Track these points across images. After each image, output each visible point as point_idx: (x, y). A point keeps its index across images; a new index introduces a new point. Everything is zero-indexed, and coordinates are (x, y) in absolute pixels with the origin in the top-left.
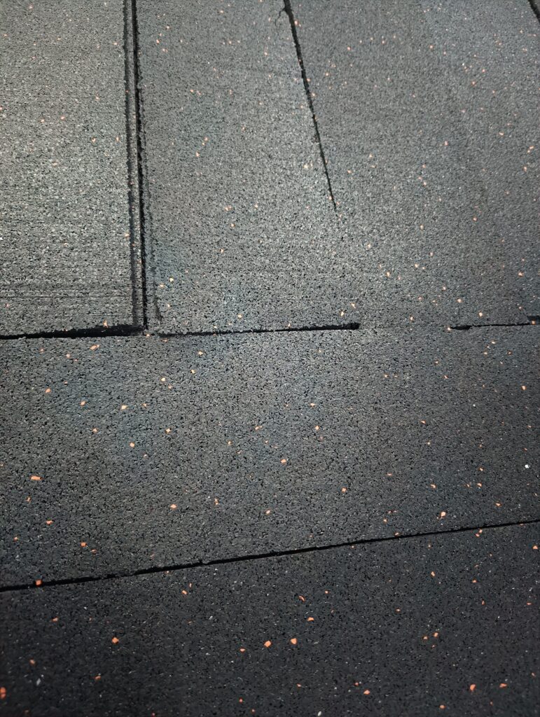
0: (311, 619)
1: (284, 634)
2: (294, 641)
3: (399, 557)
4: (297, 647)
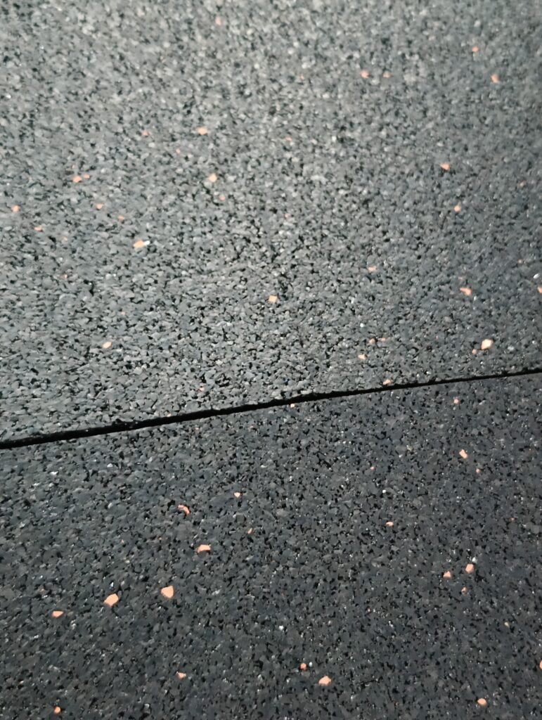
0: (204, 548)
1: (146, 579)
2: (168, 592)
3: (391, 422)
4: (174, 602)
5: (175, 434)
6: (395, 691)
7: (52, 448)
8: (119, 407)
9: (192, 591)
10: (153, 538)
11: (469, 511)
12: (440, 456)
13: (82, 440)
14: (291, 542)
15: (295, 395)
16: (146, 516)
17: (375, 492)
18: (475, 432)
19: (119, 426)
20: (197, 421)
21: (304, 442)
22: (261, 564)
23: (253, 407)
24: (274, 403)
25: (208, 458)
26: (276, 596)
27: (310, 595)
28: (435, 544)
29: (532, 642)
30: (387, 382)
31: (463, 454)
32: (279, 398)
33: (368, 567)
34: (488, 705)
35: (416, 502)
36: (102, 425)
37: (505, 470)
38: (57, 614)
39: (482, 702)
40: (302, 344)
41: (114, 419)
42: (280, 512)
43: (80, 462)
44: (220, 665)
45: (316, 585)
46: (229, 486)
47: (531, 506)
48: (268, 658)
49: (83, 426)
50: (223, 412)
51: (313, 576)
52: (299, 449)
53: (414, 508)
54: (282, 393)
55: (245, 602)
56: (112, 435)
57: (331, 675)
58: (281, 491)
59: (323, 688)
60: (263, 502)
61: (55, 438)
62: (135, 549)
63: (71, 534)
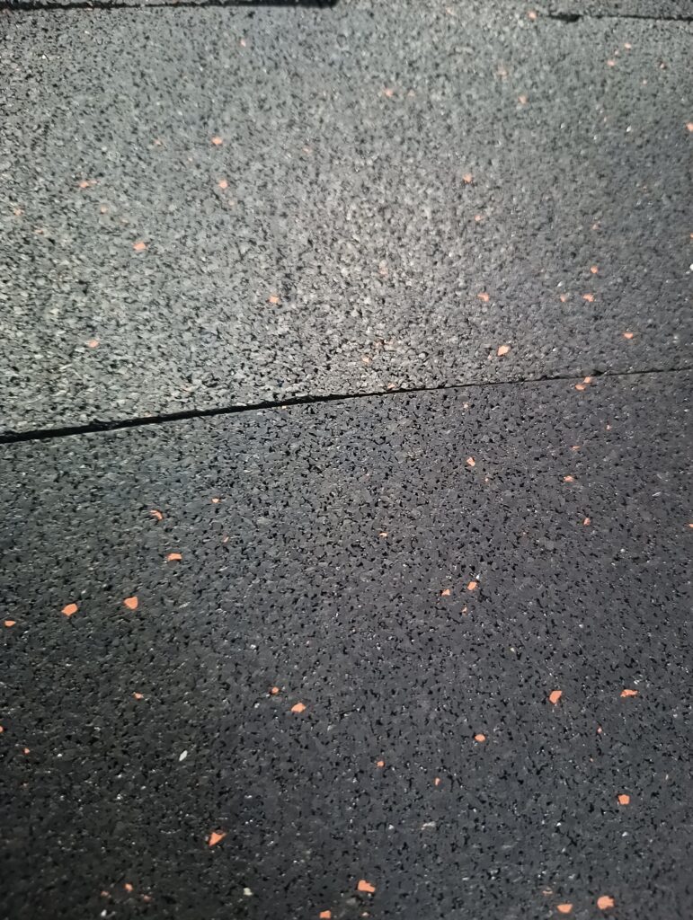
0: (174, 556)
1: (109, 588)
2: (132, 603)
4: (138, 614)
5: (154, 435)
6: (379, 723)
7: (25, 447)
8: (97, 407)
9: (158, 603)
10: (120, 544)
11: (475, 523)
12: (444, 464)
13: (56, 439)
14: (272, 553)
15: (289, 397)
16: (116, 521)
17: (370, 500)
18: (485, 438)
19: (96, 426)
20: (178, 421)
21: (294, 446)
22: (235, 576)
23: (241, 409)
24: (265, 405)
25: (186, 461)
26: (249, 611)
27: (287, 611)
28: (434, 558)
29: (542, 671)
30: (391, 386)
31: (471, 461)
32: (271, 399)
33: (356, 583)
34: (487, 742)
35: (414, 512)
36: (78, 424)
37: (517, 480)
38: (9, 623)
39: (480, 738)
40: (301, 346)
41: (91, 419)
42: (262, 520)
43: (51, 462)
44: (182, 686)
45: (296, 601)
46: (207, 492)
47: (546, 520)
48: (236, 680)
49: (59, 426)
50: (208, 413)
51: (293, 590)
52: (288, 453)
53: (411, 518)
54: (275, 395)
55: (214, 617)
56: (89, 435)
57: (305, 702)
58: (264, 497)
59: (295, 716)
60: (243, 509)
61: (28, 436)
62: (101, 556)
63: (34, 539)
